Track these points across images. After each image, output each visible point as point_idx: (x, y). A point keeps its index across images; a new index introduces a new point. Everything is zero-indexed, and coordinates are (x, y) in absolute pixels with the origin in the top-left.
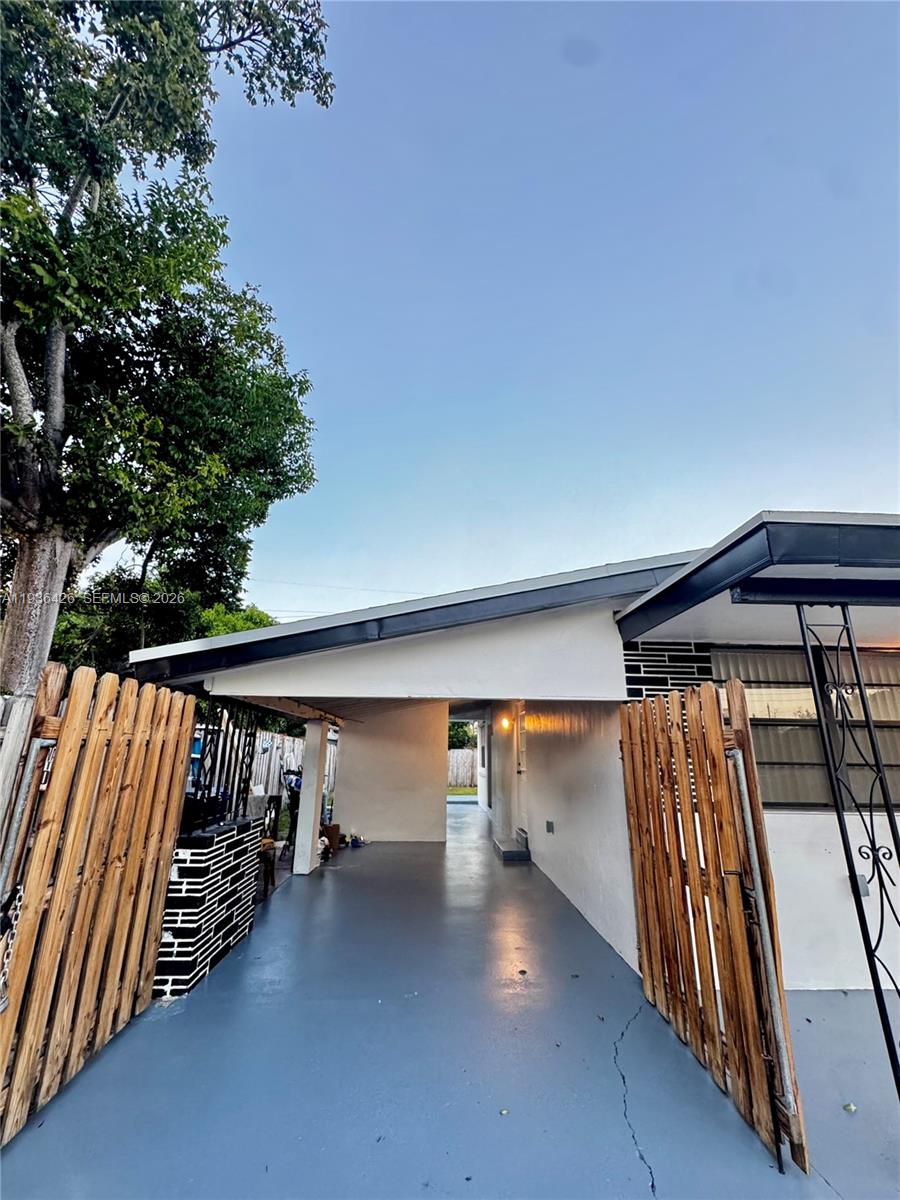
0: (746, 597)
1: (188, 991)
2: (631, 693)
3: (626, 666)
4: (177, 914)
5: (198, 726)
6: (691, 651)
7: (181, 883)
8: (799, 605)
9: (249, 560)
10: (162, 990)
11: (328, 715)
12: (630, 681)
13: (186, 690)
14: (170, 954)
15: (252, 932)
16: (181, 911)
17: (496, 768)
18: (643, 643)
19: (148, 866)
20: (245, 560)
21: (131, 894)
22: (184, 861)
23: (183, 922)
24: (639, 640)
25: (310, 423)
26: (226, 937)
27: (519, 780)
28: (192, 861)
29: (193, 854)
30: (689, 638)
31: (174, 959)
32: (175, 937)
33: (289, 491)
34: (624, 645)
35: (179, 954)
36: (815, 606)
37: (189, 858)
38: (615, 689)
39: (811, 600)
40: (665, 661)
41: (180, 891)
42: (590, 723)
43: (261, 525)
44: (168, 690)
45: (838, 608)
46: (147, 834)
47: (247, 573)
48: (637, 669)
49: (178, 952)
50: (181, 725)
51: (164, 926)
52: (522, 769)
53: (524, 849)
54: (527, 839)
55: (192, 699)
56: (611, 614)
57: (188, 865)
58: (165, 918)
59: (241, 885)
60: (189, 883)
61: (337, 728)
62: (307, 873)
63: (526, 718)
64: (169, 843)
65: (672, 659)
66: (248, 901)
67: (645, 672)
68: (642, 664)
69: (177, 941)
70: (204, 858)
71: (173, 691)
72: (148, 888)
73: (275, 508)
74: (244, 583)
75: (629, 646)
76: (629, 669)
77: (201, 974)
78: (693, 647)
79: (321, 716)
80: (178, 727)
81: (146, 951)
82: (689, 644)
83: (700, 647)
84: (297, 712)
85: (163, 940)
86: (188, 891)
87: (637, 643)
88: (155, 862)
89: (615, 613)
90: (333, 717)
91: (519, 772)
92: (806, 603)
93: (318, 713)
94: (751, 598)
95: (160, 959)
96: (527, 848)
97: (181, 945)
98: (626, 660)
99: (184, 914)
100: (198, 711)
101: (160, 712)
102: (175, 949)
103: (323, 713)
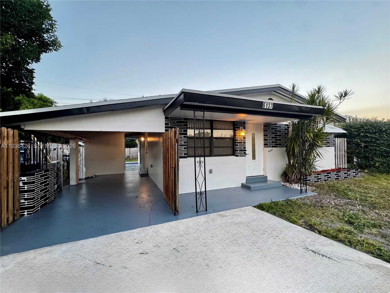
0: (182, 109)
1: (33, 213)
2: (166, 130)
3: (165, 123)
4: (25, 195)
5: (22, 141)
6: (182, 120)
7: (25, 186)
8: (194, 111)
9: (34, 77)
10: (24, 214)
11: (78, 137)
12: (166, 127)
13: (13, 128)
14: (25, 205)
15: (55, 199)
16: (26, 194)
17: (142, 153)
18: (170, 118)
19: (10, 181)
20: (33, 77)
21: (5, 189)
22: (25, 180)
23: (27, 196)
24: (169, 116)
25: (55, 22)
26: (45, 200)
27: (146, 155)
28: (27, 180)
29: (27, 178)
30: (182, 117)
31: (26, 206)
32: (25, 201)
33: (49, 50)
34: (165, 118)
35: (27, 205)
36: (198, 112)
37: (26, 179)
38: (163, 130)
39: (197, 110)
40: (175, 122)
41: (25, 188)
42: (159, 138)
43: (39, 63)
44: (5, 128)
45: (202, 112)
46: (7, 172)
47: (34, 83)
48: (168, 124)
49: (27, 204)
50: (13, 139)
51: (20, 198)
52: (147, 152)
53: (147, 173)
54: (148, 170)
55: (16, 132)
56: (162, 109)
57: (26, 181)
58: (20, 196)
59: (48, 187)
60: (27, 186)
61: (84, 141)
62: (75, 184)
63: (148, 138)
64: (17, 175)
65: (177, 122)
66: (52, 191)
67: (170, 125)
68: (169, 123)
69: (26, 202)
70: (32, 179)
71: (7, 128)
72: (12, 187)
73: (43, 56)
74: (33, 86)
75: (166, 118)
76: (166, 124)
77: (37, 209)
78: (183, 119)
79: (75, 137)
80: (12, 140)
81: (15, 205)
82: (182, 118)
83: (185, 119)
84: (65, 136)
85: (21, 202)
86: (27, 188)
87: (169, 117)
88: (12, 180)
89: (163, 109)
90: (81, 138)
91: (147, 153)
92: (196, 111)
93: (73, 136)
94: (183, 109)
95: (21, 207)
96: (148, 172)
97: (27, 202)
98: (165, 122)
99: (27, 194)
100: (20, 135)
101: (3, 135)
102: (26, 204)
103: (76, 136)
